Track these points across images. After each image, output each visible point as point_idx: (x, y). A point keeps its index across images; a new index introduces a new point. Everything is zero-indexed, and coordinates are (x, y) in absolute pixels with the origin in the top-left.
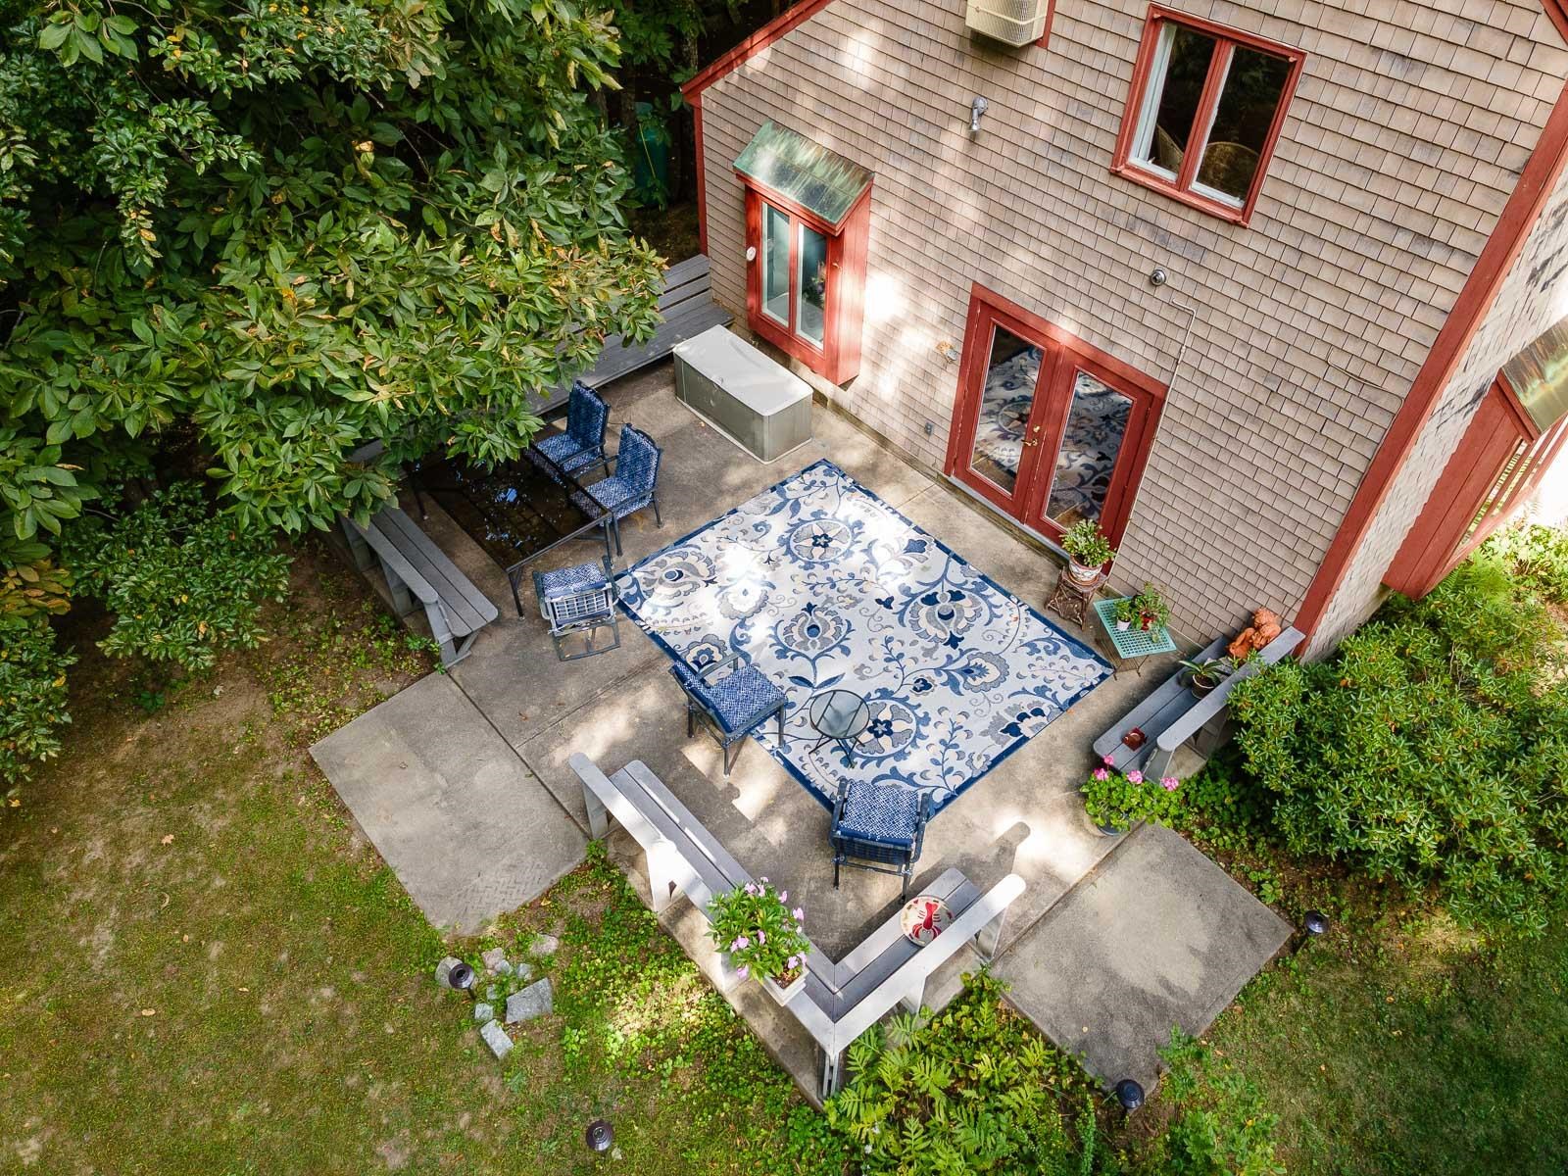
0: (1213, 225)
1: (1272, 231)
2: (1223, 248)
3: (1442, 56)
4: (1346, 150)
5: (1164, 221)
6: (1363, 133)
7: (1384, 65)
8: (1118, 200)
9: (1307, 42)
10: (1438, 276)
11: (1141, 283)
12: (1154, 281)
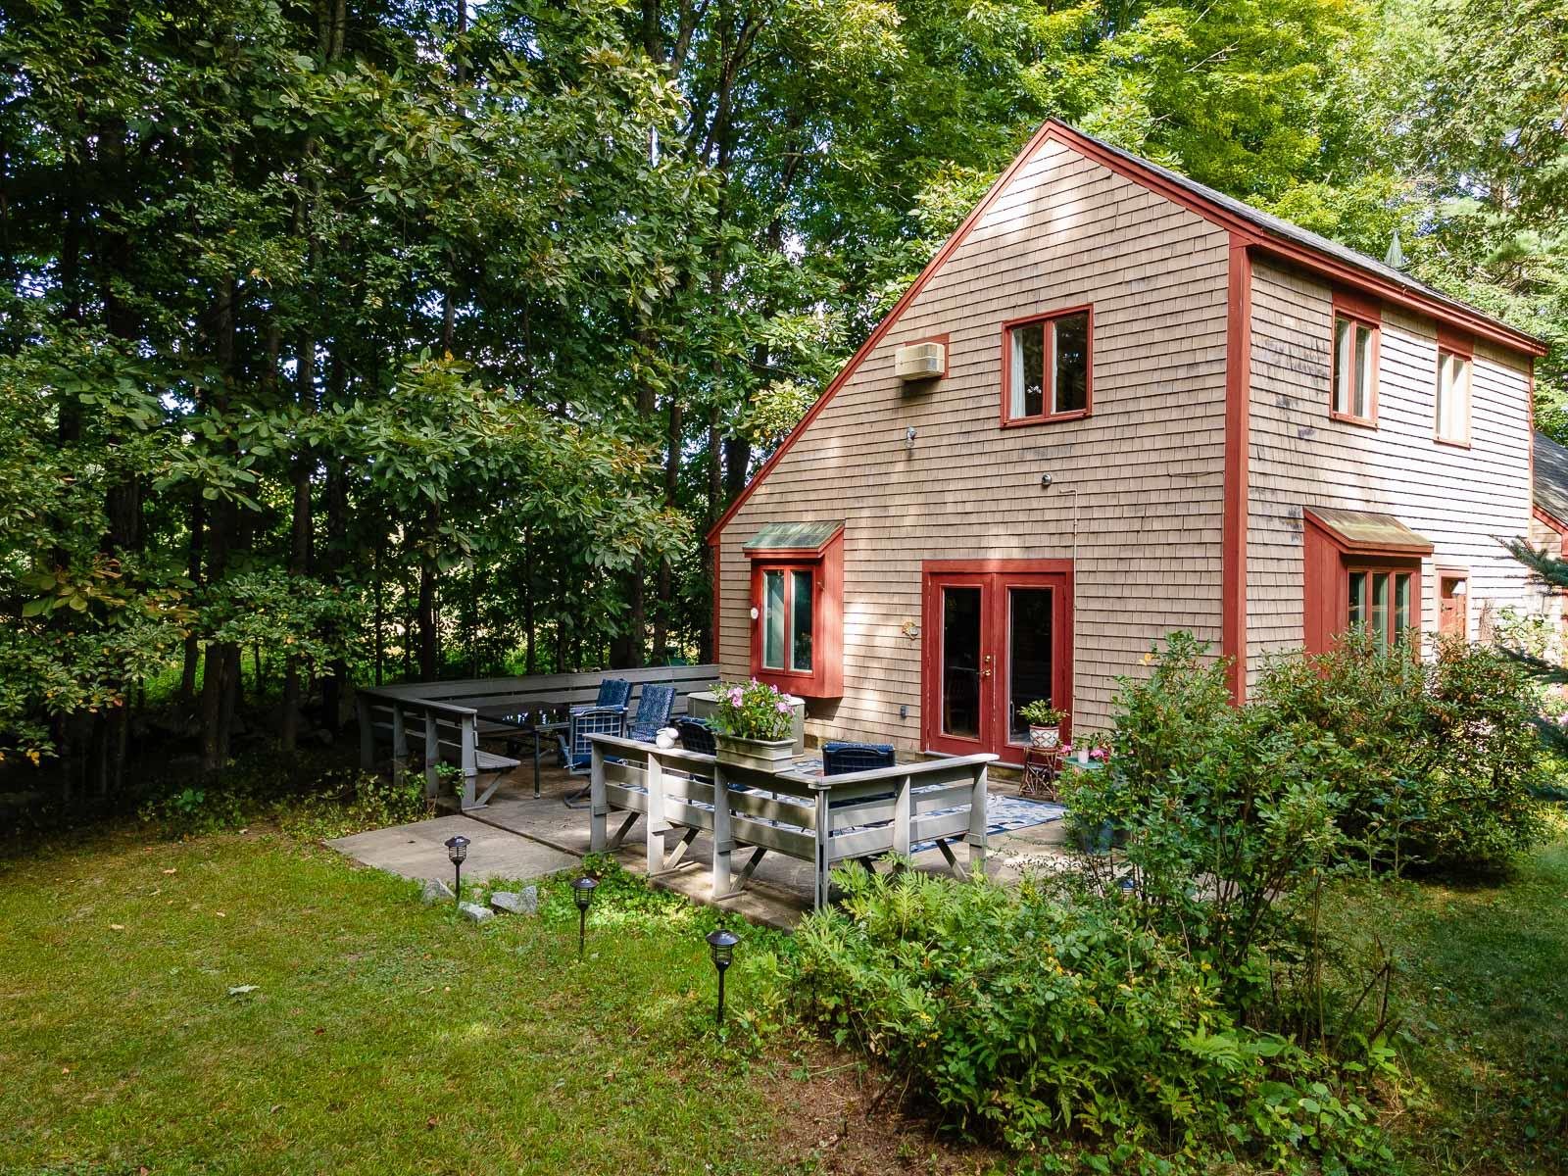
0: (1073, 426)
1: (1108, 409)
2: (1082, 437)
3: (1162, 268)
4: (1132, 341)
5: (1042, 441)
6: (1136, 327)
7: (1135, 288)
8: (1009, 445)
9: (1091, 297)
10: (1210, 382)
11: (1036, 491)
12: (1045, 485)
